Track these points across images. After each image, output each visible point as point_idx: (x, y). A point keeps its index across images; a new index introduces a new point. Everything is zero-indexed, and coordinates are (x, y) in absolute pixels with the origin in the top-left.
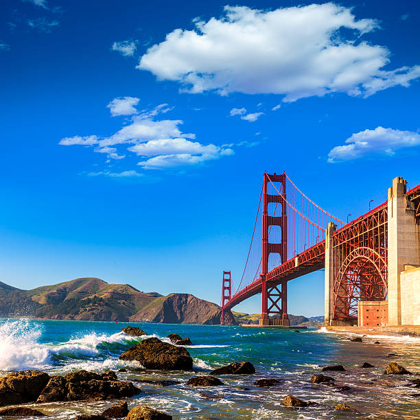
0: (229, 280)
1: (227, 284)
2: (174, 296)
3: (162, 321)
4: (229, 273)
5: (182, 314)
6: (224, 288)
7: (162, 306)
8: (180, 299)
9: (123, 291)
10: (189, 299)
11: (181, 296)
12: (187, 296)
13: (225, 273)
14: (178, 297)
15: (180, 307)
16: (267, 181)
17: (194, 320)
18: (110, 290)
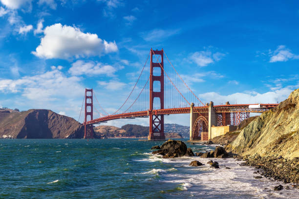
0: (91, 97)
1: (89, 101)
2: (34, 112)
4: (91, 91)
6: (87, 104)
7: (24, 123)
10: (49, 115)
11: (41, 111)
13: (87, 90)
14: (38, 113)
16: (152, 54)
17: (56, 135)
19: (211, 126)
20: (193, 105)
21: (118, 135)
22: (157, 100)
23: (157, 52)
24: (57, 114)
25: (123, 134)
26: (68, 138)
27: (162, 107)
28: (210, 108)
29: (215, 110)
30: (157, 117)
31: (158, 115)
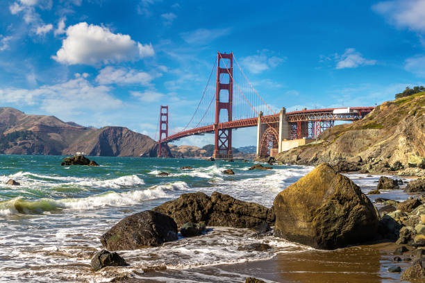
0: (166, 115)
1: (164, 118)
2: (109, 129)
3: (99, 154)
4: (167, 107)
5: (117, 147)
6: (162, 122)
7: (98, 140)
8: (115, 132)
9: (50, 123)
10: (124, 132)
11: (116, 129)
12: (121, 129)
13: (162, 107)
14: (112, 130)
15: (115, 140)
16: (220, 58)
17: (130, 153)
18: (36, 123)
19: (282, 140)
20: (262, 114)
21: (198, 156)
22: (224, 112)
23: (225, 56)
24: (131, 131)
25: (203, 154)
26: (142, 156)
27: (230, 119)
28: (281, 117)
29: (288, 117)
30: (223, 132)
31: (225, 129)
